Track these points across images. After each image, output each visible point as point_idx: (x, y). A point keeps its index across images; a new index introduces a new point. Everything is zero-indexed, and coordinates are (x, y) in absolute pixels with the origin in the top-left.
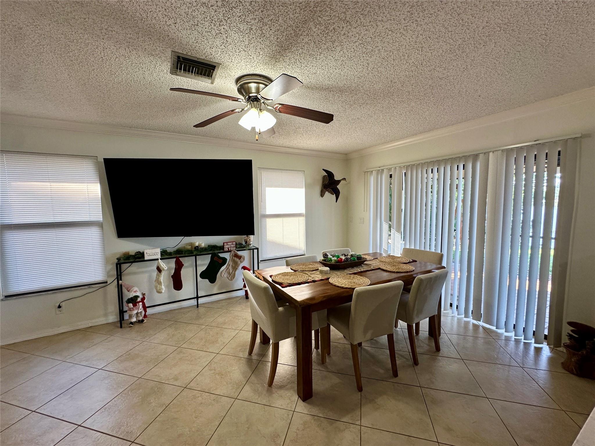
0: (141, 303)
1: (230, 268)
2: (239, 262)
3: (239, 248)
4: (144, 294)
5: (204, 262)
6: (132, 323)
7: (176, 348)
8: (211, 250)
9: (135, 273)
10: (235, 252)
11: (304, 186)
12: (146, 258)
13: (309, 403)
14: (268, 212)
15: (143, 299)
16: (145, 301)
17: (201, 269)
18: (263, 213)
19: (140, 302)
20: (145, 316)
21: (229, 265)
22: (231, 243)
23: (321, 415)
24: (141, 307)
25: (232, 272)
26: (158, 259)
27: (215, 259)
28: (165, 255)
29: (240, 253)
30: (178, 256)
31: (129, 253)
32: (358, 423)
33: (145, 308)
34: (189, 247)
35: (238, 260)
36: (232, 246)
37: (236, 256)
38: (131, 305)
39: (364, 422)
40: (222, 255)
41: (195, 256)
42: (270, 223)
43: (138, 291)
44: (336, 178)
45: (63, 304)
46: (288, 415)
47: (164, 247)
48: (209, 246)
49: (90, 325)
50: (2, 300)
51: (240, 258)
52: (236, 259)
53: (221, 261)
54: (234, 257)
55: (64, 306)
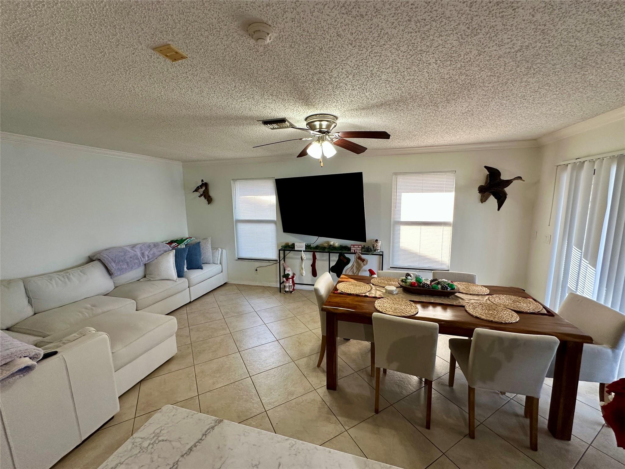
0: (291, 280)
1: (354, 268)
2: (362, 265)
3: (365, 251)
4: (294, 274)
5: (335, 258)
6: (286, 292)
7: (293, 316)
8: (340, 250)
9: (292, 258)
10: (359, 255)
11: (454, 190)
12: (296, 249)
13: (329, 392)
14: (403, 219)
15: (293, 277)
16: (294, 279)
17: (333, 264)
18: (397, 219)
19: (290, 278)
20: (294, 289)
21: (353, 265)
22: (357, 246)
23: (328, 404)
24: (291, 282)
25: (356, 273)
26: (301, 251)
27: (342, 258)
28: (308, 248)
29: (363, 256)
30: (315, 251)
31: (288, 244)
32: (347, 428)
33: (294, 284)
34: (326, 245)
35: (361, 262)
36: (358, 249)
37: (360, 258)
38: (285, 279)
39: (351, 431)
40: (347, 255)
41: (329, 253)
42: (404, 230)
43: (291, 270)
44: (504, 177)
45: (258, 269)
46: (310, 389)
47: (308, 243)
48: (340, 246)
49: (269, 286)
50: (236, 260)
51: (363, 260)
52: (359, 261)
53: (345, 261)
54: (358, 260)
55: (258, 271)
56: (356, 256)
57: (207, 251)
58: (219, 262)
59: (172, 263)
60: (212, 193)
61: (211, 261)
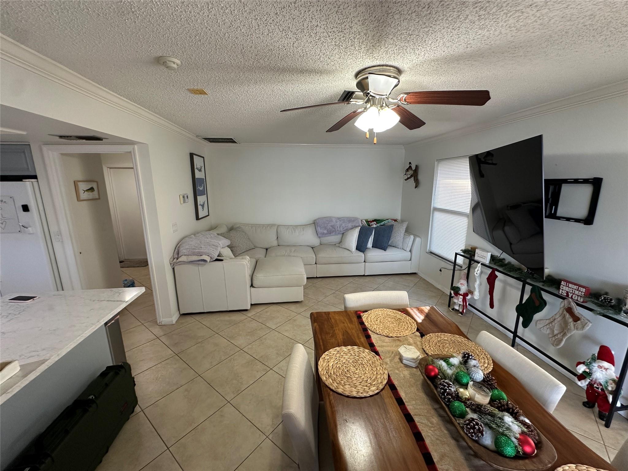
0: (461, 297)
2: (572, 326)
4: (469, 292)
6: (454, 309)
10: (569, 303)
12: (476, 258)
15: (465, 295)
16: (467, 298)
19: (461, 295)
20: (464, 311)
21: (553, 319)
22: (575, 287)
24: (461, 300)
26: (479, 263)
27: (533, 295)
33: (465, 304)
35: (571, 320)
36: (577, 292)
37: (571, 311)
43: (465, 285)
50: (427, 253)
51: (576, 319)
52: (568, 315)
53: (537, 304)
54: (565, 312)
55: (442, 271)
56: (563, 305)
57: (398, 235)
58: (408, 249)
59: (355, 237)
60: (420, 177)
61: (400, 246)
